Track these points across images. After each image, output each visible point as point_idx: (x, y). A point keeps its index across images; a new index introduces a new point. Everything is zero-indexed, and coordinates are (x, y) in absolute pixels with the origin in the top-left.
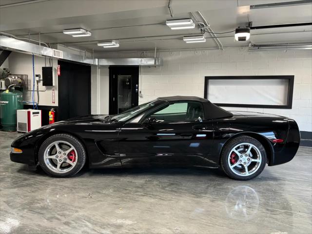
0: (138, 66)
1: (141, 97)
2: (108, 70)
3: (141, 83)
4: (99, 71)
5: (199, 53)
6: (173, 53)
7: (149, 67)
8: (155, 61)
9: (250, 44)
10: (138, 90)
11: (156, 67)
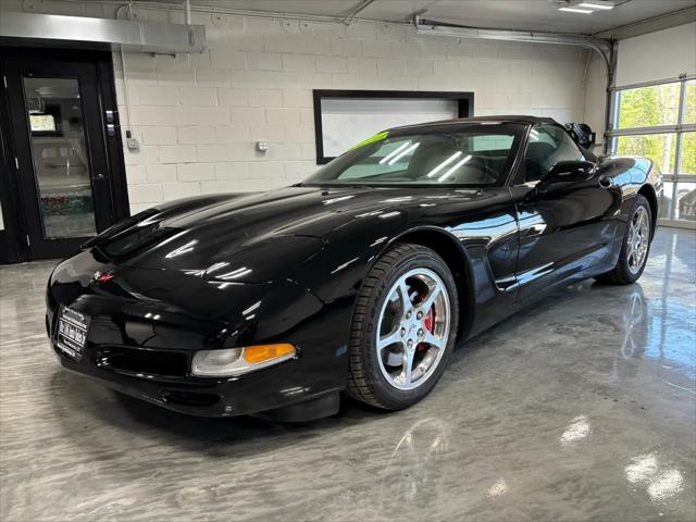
1: (134, 149)
3: (127, 105)
5: (294, 28)
6: (223, 19)
7: (153, 54)
8: (190, 35)
9: (418, 18)
10: (118, 129)
11: (174, 56)
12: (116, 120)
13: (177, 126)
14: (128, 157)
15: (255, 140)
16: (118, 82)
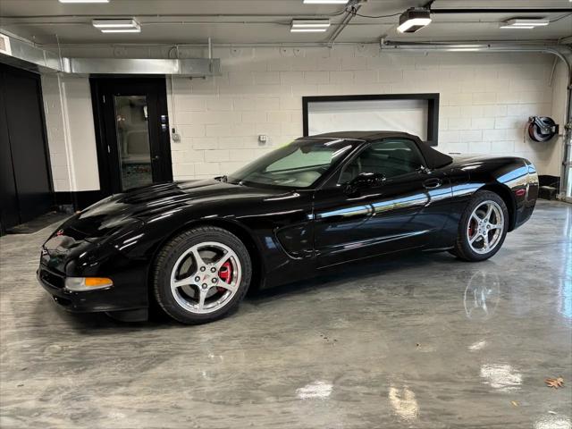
0: (164, 75)
1: (177, 140)
2: (86, 85)
3: (173, 112)
4: (62, 86)
5: (290, 53)
6: (238, 51)
7: (191, 78)
8: (210, 66)
9: (383, 40)
10: (168, 127)
11: (204, 78)
12: (167, 122)
13: (205, 125)
14: (173, 145)
15: (258, 134)
16: (169, 97)
